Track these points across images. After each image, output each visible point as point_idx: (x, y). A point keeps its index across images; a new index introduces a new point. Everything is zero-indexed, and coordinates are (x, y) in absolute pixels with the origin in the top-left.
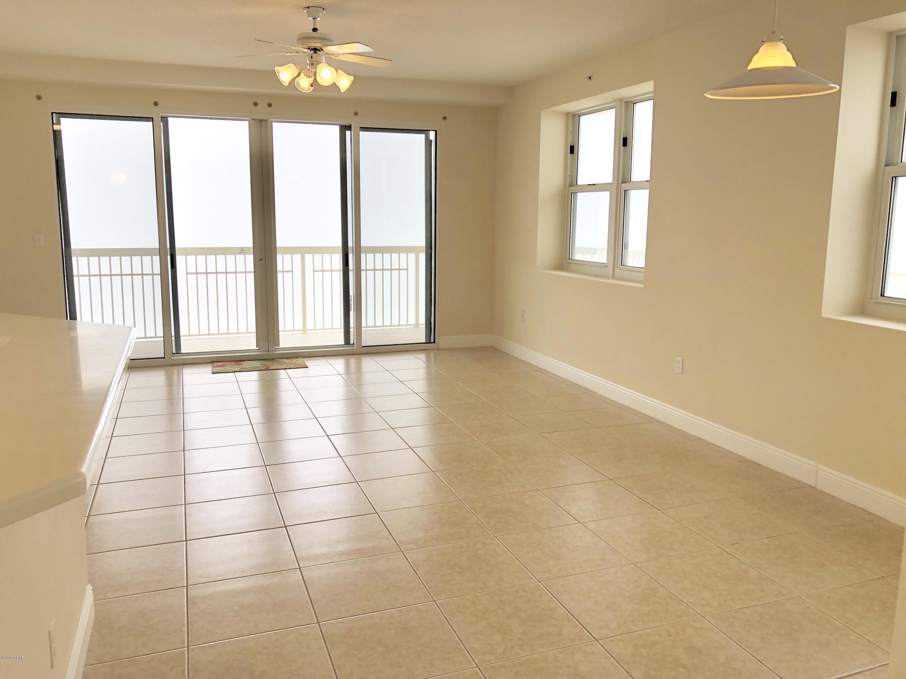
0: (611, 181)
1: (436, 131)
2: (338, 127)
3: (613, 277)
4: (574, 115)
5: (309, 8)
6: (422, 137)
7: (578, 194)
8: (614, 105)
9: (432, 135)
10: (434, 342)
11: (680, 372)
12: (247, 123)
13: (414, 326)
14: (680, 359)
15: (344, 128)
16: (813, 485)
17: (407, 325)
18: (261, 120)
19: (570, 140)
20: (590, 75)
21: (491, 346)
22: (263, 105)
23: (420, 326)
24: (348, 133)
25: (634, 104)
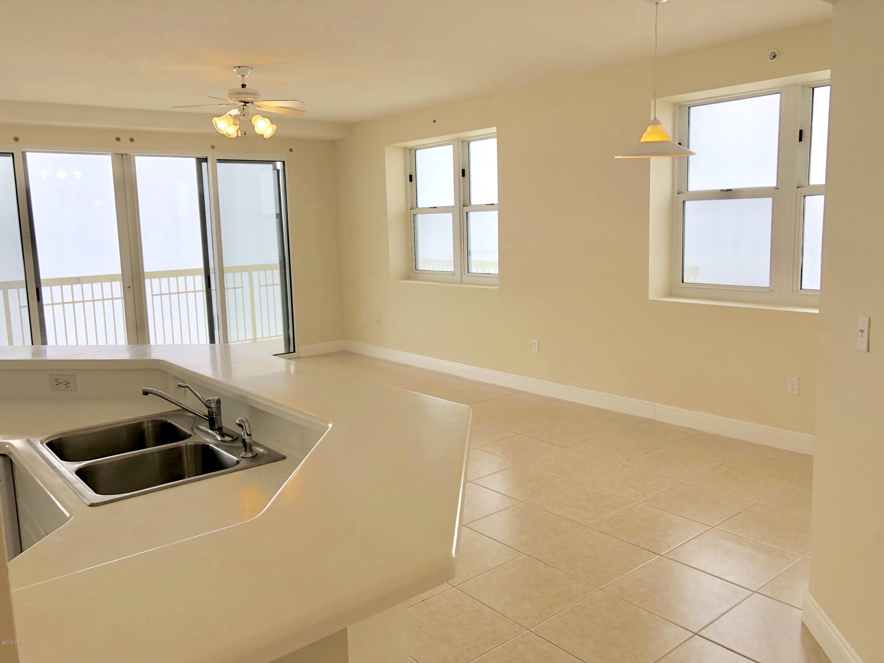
0: (453, 204)
1: (284, 162)
2: (193, 161)
3: (462, 282)
4: (410, 149)
5: (240, 68)
6: (270, 166)
7: (418, 215)
8: (451, 143)
9: (279, 165)
10: (294, 351)
11: (537, 351)
12: (110, 157)
13: (252, 341)
14: (536, 341)
15: (201, 161)
16: (652, 418)
17: (246, 340)
18: (122, 154)
19: (409, 170)
20: (434, 119)
21: (344, 350)
22: (125, 139)
23: (258, 340)
24: (204, 165)
25: (469, 142)
